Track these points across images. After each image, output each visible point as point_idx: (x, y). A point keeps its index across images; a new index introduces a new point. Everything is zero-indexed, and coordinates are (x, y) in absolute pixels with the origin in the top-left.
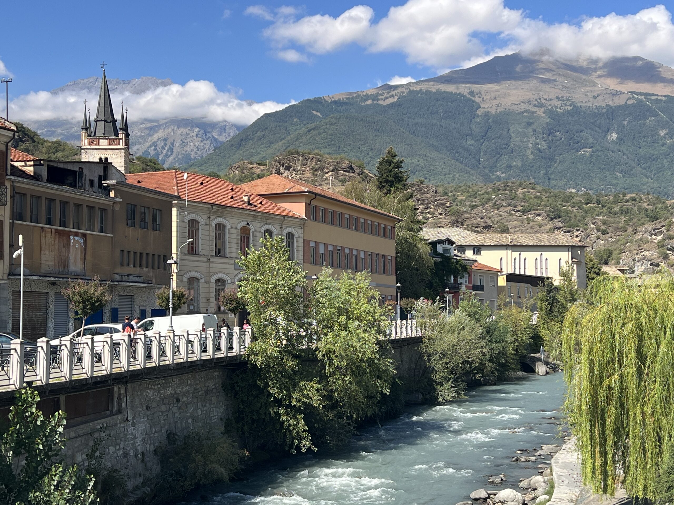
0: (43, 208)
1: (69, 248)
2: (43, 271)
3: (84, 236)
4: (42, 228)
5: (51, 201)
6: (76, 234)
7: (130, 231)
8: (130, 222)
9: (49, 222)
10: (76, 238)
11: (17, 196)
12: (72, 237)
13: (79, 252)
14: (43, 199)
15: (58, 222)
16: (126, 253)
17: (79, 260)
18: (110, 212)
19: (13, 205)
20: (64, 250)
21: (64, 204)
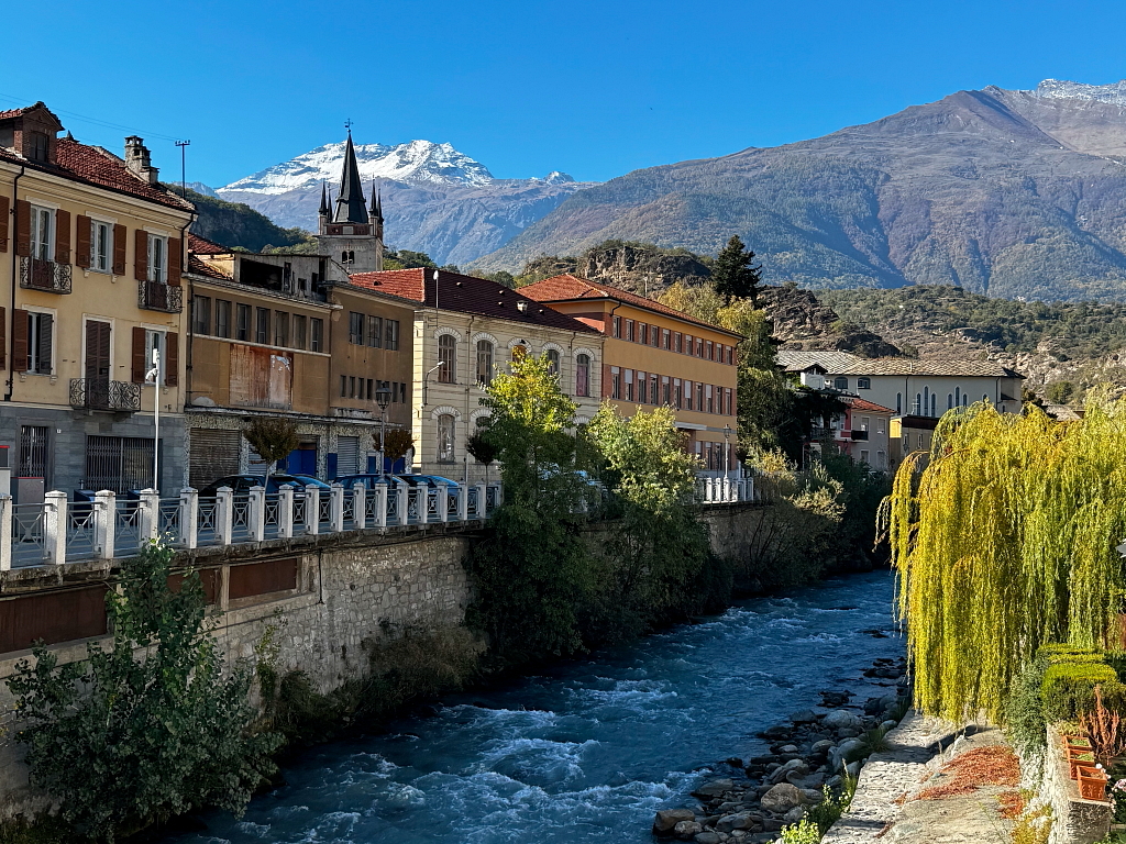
0: (234, 317)
1: (269, 371)
2: (232, 402)
3: (290, 355)
4: (232, 344)
5: (246, 308)
6: (280, 353)
7: (355, 350)
8: (354, 337)
9: (243, 336)
10: (280, 358)
11: (198, 302)
12: (273, 357)
13: (283, 377)
14: (234, 305)
15: (254, 335)
16: (348, 379)
17: (283, 388)
18: (326, 324)
19: (192, 312)
20: (262, 374)
21: (264, 312)
